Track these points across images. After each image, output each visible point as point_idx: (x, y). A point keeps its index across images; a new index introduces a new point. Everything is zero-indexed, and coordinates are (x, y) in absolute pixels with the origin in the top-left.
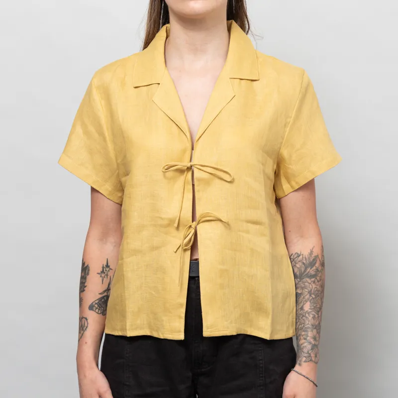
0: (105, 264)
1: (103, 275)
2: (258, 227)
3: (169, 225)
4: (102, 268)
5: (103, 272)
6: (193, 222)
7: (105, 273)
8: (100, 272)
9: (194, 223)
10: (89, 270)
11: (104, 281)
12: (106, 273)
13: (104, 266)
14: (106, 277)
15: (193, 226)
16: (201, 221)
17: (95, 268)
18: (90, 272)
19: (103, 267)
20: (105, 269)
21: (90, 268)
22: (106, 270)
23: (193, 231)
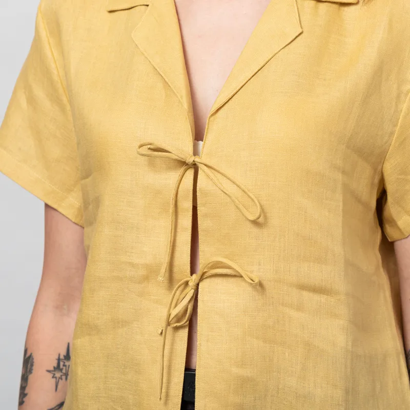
0: (63, 353)
1: (58, 375)
2: (323, 298)
3: (146, 278)
4: (56, 362)
5: (58, 368)
6: (191, 275)
7: (61, 370)
8: (52, 369)
9: (194, 276)
10: (32, 365)
11: (59, 387)
12: (64, 371)
13: (62, 357)
14: (64, 377)
15: (192, 284)
16: (207, 275)
17: (45, 360)
18: (34, 367)
19: (59, 360)
20: (62, 364)
21: (35, 360)
22: (64, 365)
23: (191, 293)
